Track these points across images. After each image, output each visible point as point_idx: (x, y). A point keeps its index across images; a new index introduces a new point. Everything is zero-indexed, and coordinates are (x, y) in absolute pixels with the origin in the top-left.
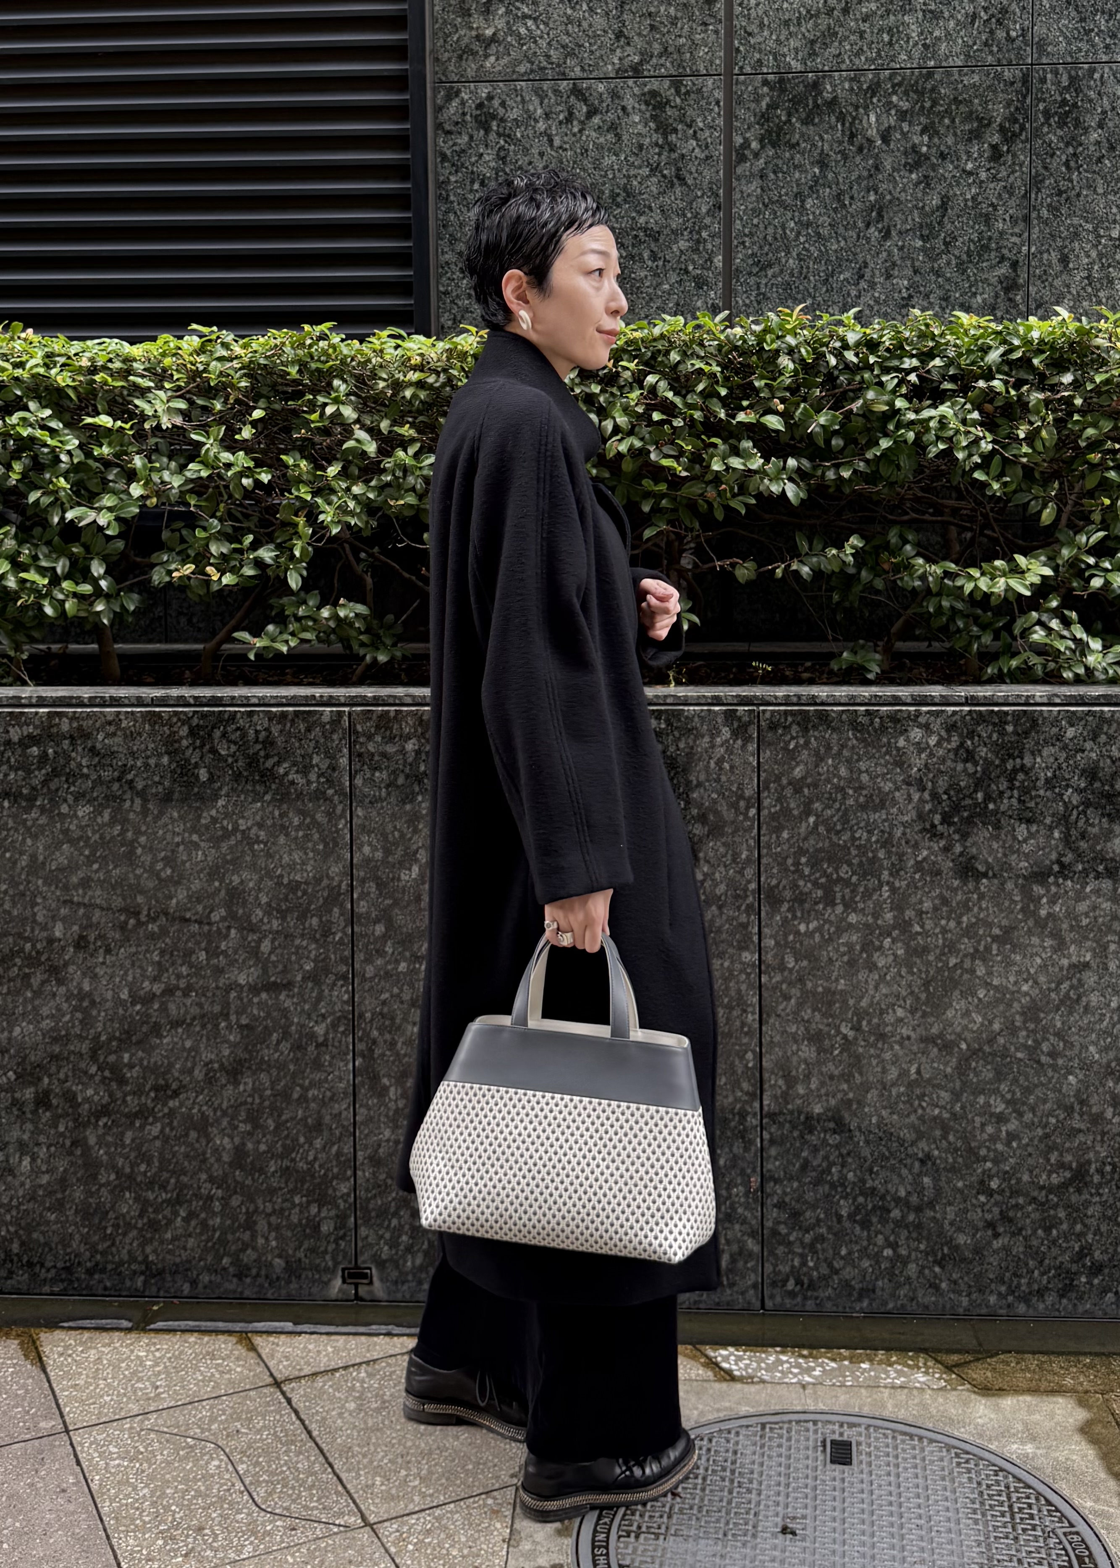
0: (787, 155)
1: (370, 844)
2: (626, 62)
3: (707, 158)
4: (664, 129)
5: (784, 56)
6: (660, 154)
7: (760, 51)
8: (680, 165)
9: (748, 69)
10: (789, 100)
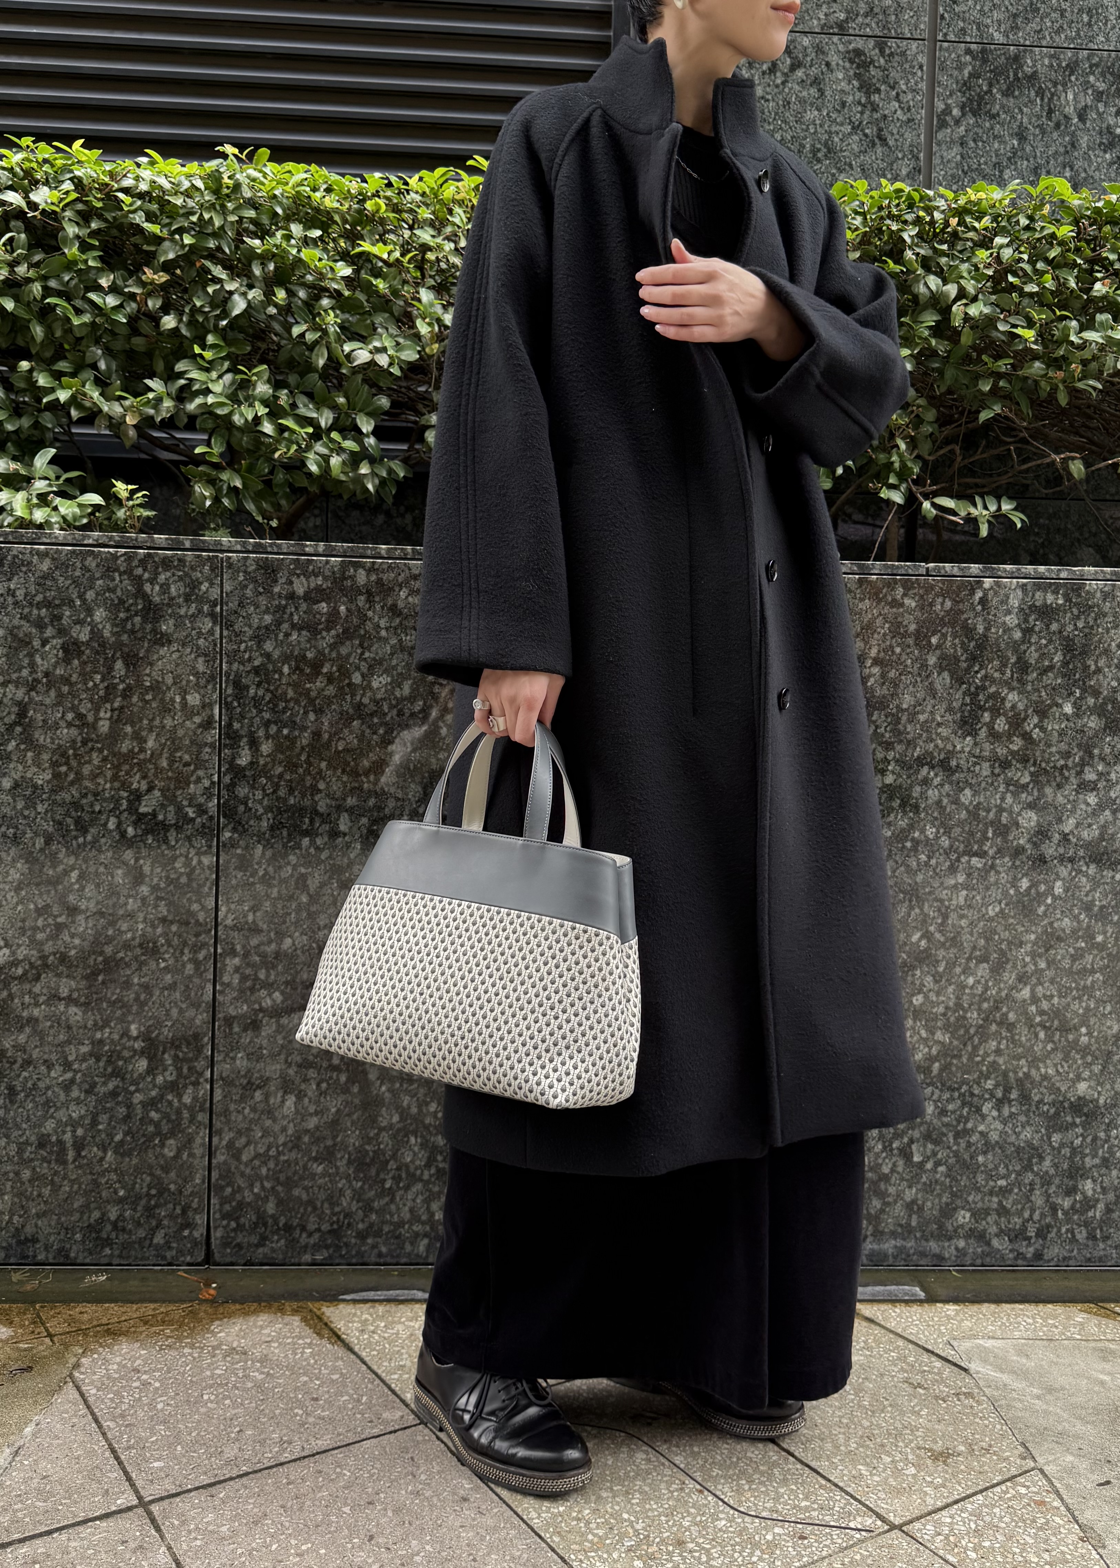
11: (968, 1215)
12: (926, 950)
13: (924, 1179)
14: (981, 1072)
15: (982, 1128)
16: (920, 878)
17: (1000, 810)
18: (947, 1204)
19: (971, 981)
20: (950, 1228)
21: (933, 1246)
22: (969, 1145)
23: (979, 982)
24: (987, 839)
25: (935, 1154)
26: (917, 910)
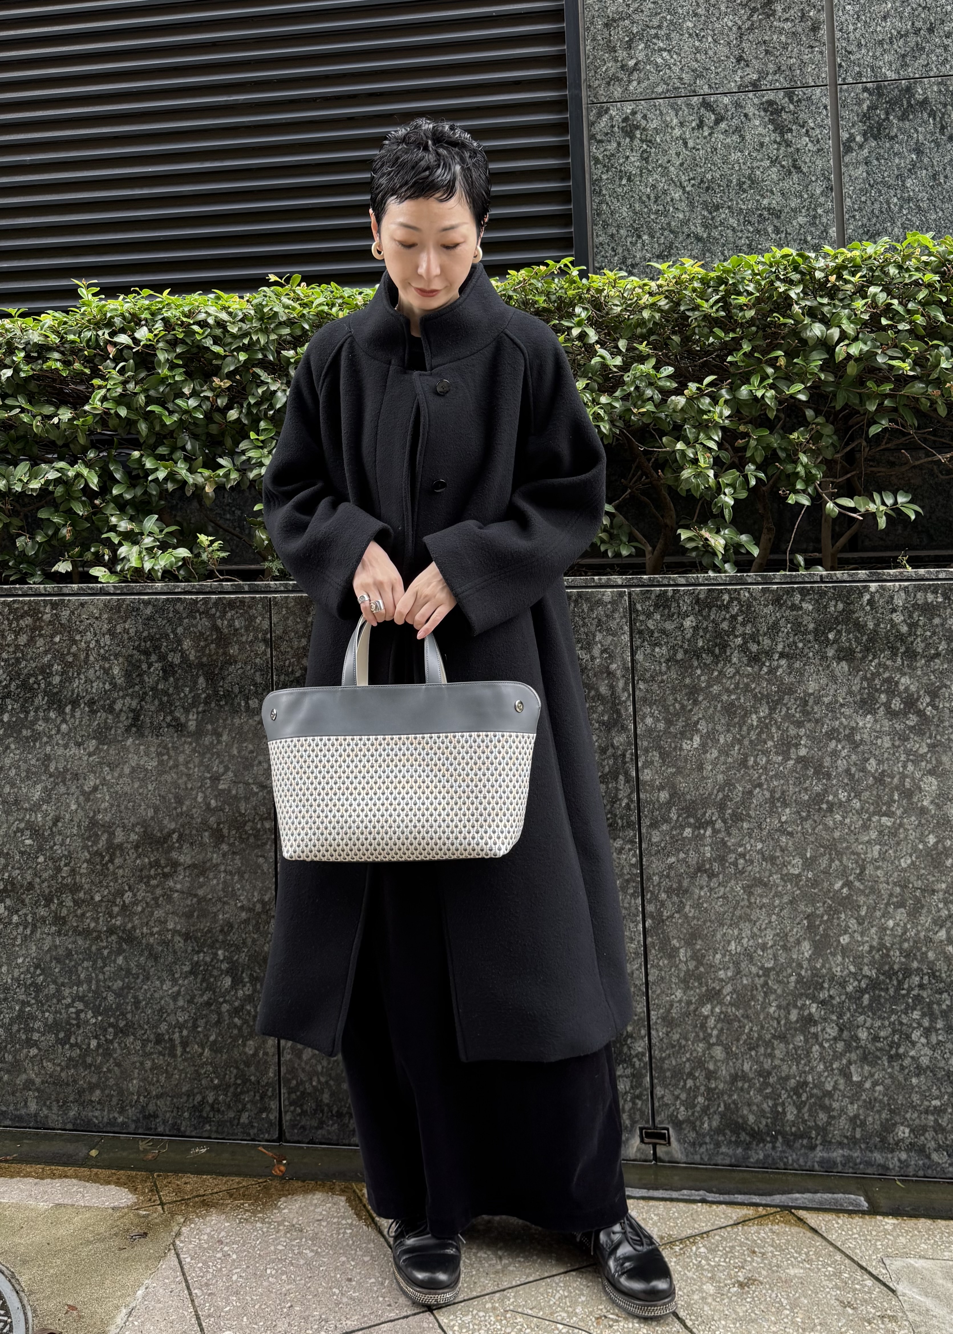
0: (888, 145)
1: (652, 715)
2: (747, 79)
3: (819, 150)
4: (781, 129)
5: (880, 68)
6: (778, 150)
7: (859, 66)
8: (796, 157)
9: (850, 80)
10: (887, 102)
11: (907, 1130)
12: (849, 897)
13: (864, 1097)
14: (908, 1004)
15: (912, 1053)
16: (837, 834)
17: (903, 777)
18: (887, 1120)
19: (891, 923)
20: (891, 1141)
21: (877, 1156)
22: (902, 1068)
23: (898, 925)
24: (894, 801)
25: (872, 1075)
26: (837, 862)
